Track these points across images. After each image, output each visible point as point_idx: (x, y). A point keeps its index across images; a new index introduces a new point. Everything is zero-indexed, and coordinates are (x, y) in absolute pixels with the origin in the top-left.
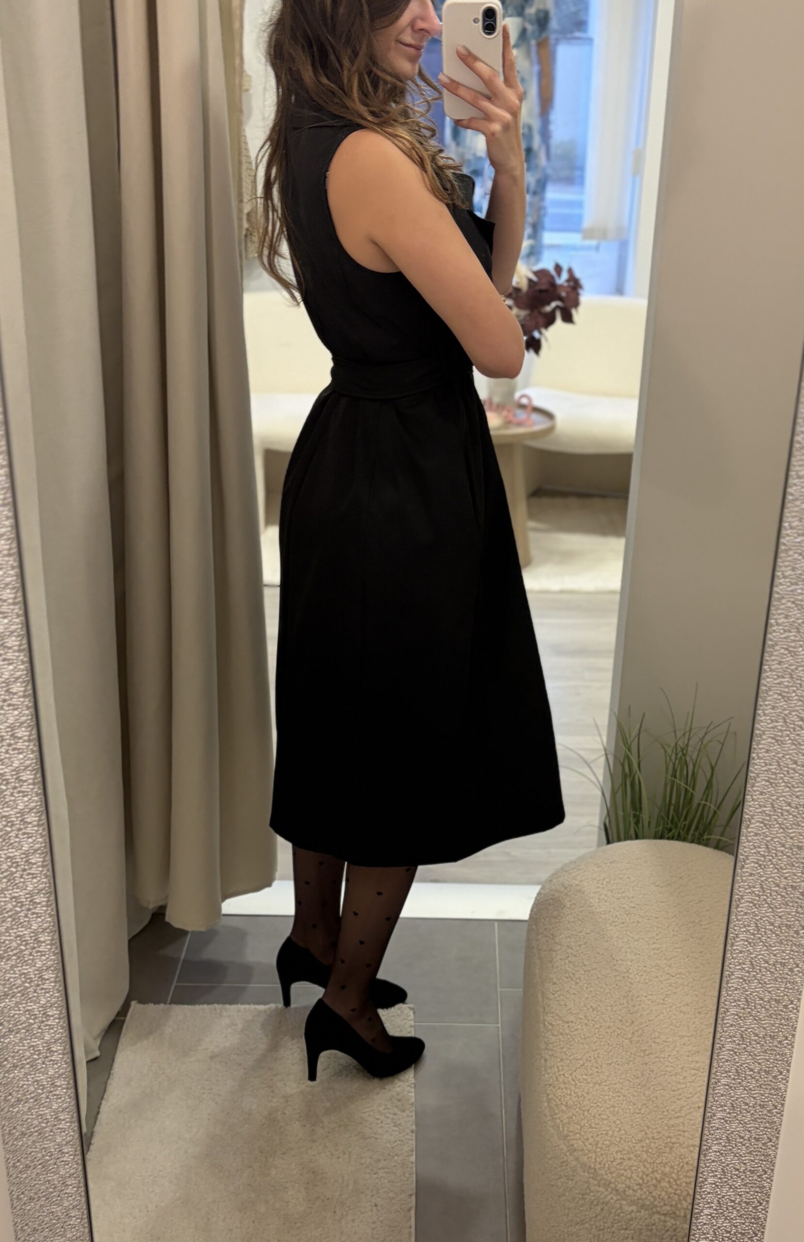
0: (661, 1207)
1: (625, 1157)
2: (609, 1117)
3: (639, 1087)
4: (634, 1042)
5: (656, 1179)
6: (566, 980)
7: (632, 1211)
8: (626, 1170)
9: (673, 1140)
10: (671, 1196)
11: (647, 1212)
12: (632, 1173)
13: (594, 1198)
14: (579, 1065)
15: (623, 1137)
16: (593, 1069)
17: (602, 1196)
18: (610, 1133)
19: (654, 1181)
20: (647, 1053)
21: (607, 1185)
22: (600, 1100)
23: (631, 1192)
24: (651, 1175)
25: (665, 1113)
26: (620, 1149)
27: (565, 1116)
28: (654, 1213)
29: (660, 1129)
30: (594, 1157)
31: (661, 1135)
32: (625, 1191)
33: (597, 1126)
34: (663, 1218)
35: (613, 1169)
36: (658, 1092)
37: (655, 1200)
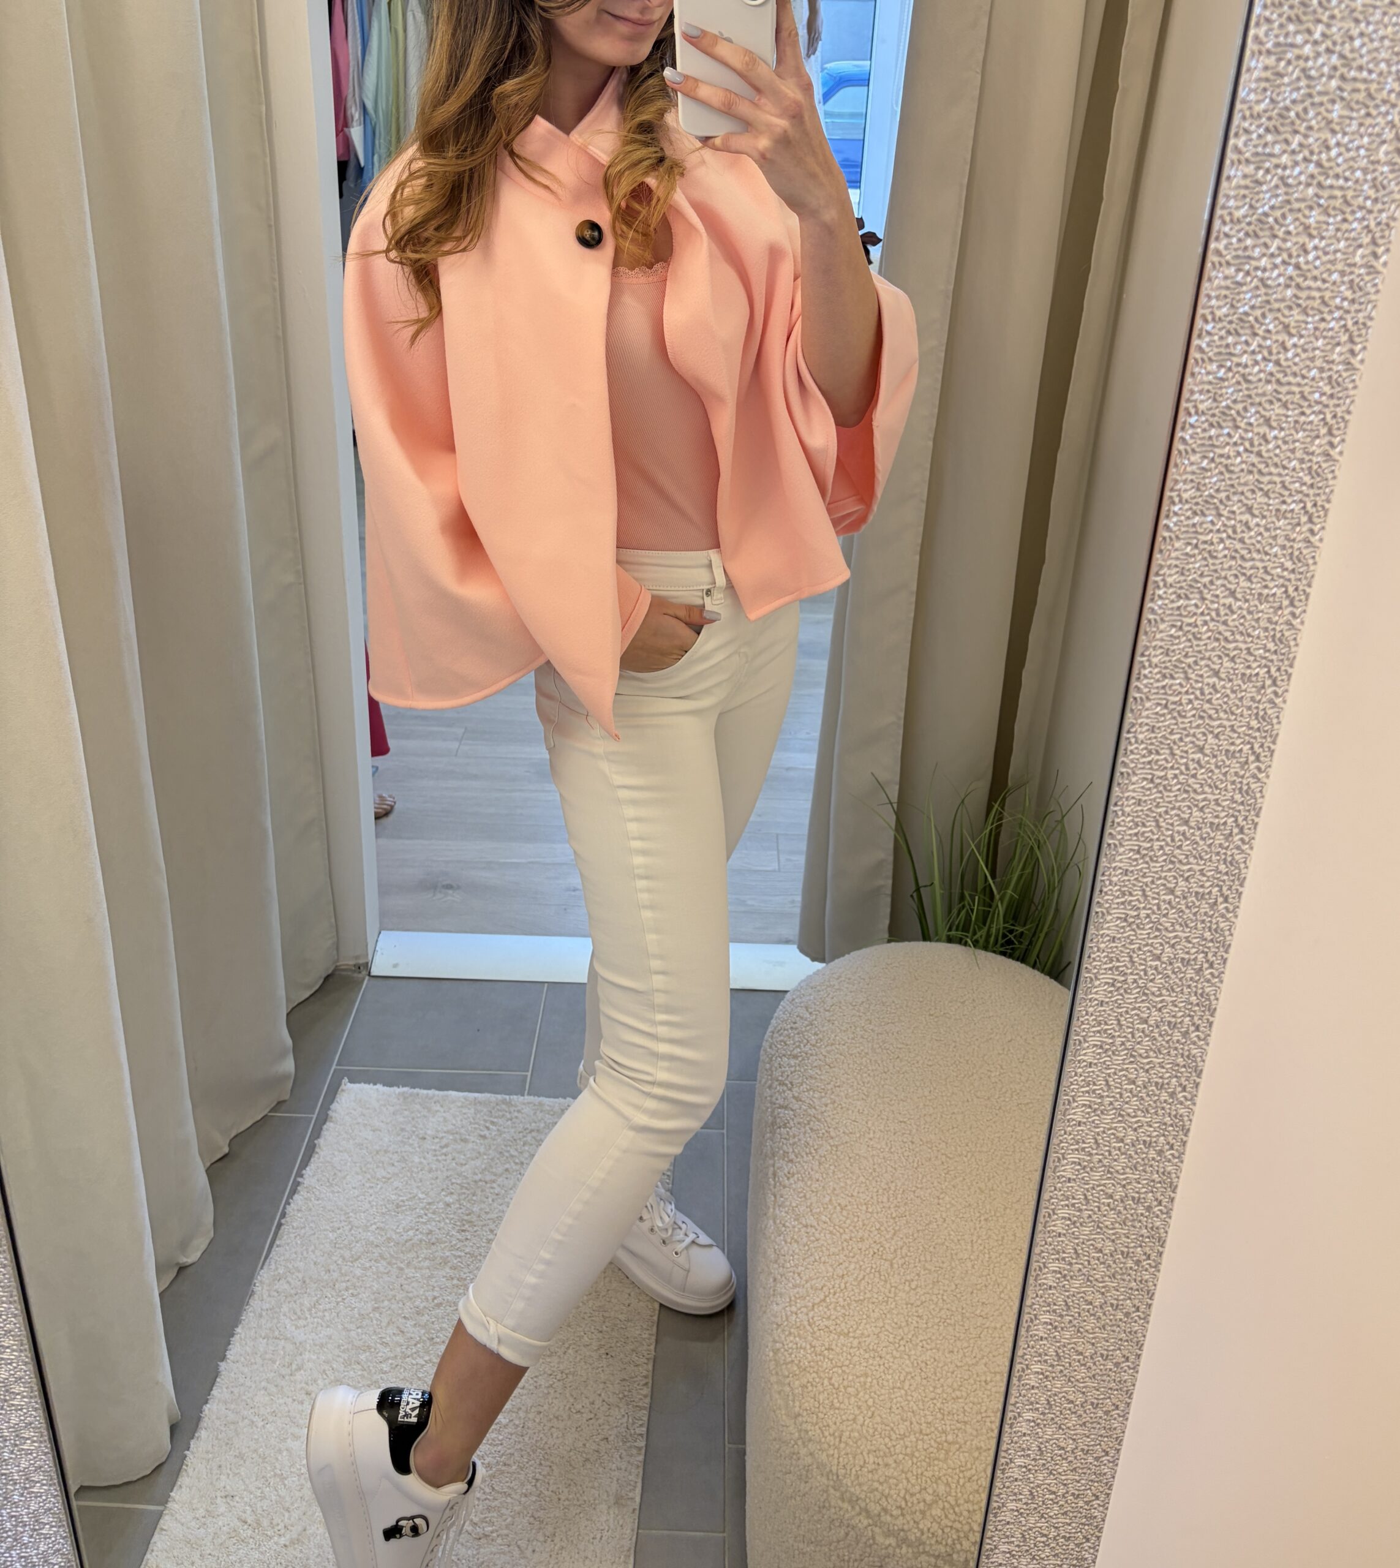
0: (931, 1545)
1: (880, 1461)
2: (858, 1393)
3: (902, 1343)
4: (896, 1266)
5: (924, 1501)
6: (805, 1158)
7: (890, 1545)
8: (881, 1484)
9: (950, 1438)
10: (947, 1530)
11: (910, 1550)
12: (890, 1488)
13: (835, 1517)
14: (817, 1300)
15: (879, 1427)
16: (839, 1308)
17: (847, 1516)
18: (860, 1418)
19: (922, 1504)
20: (913, 1286)
21: (853, 1501)
22: (847, 1362)
23: (889, 1518)
24: (918, 1496)
25: (939, 1391)
26: (873, 1448)
27: (797, 1383)
28: (920, 1553)
29: (930, 1419)
30: (836, 1456)
31: (933, 1429)
32: (879, 1515)
33: (842, 1406)
34: (933, 1560)
35: (861, 1480)
36: (929, 1352)
37: (923, 1534)
